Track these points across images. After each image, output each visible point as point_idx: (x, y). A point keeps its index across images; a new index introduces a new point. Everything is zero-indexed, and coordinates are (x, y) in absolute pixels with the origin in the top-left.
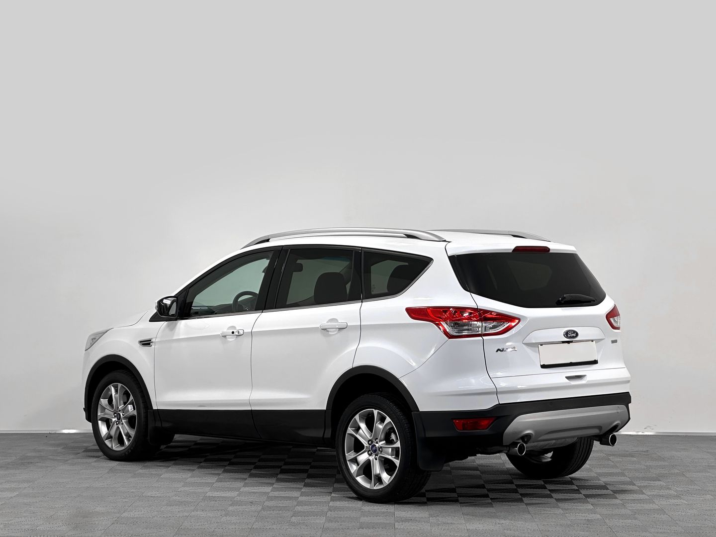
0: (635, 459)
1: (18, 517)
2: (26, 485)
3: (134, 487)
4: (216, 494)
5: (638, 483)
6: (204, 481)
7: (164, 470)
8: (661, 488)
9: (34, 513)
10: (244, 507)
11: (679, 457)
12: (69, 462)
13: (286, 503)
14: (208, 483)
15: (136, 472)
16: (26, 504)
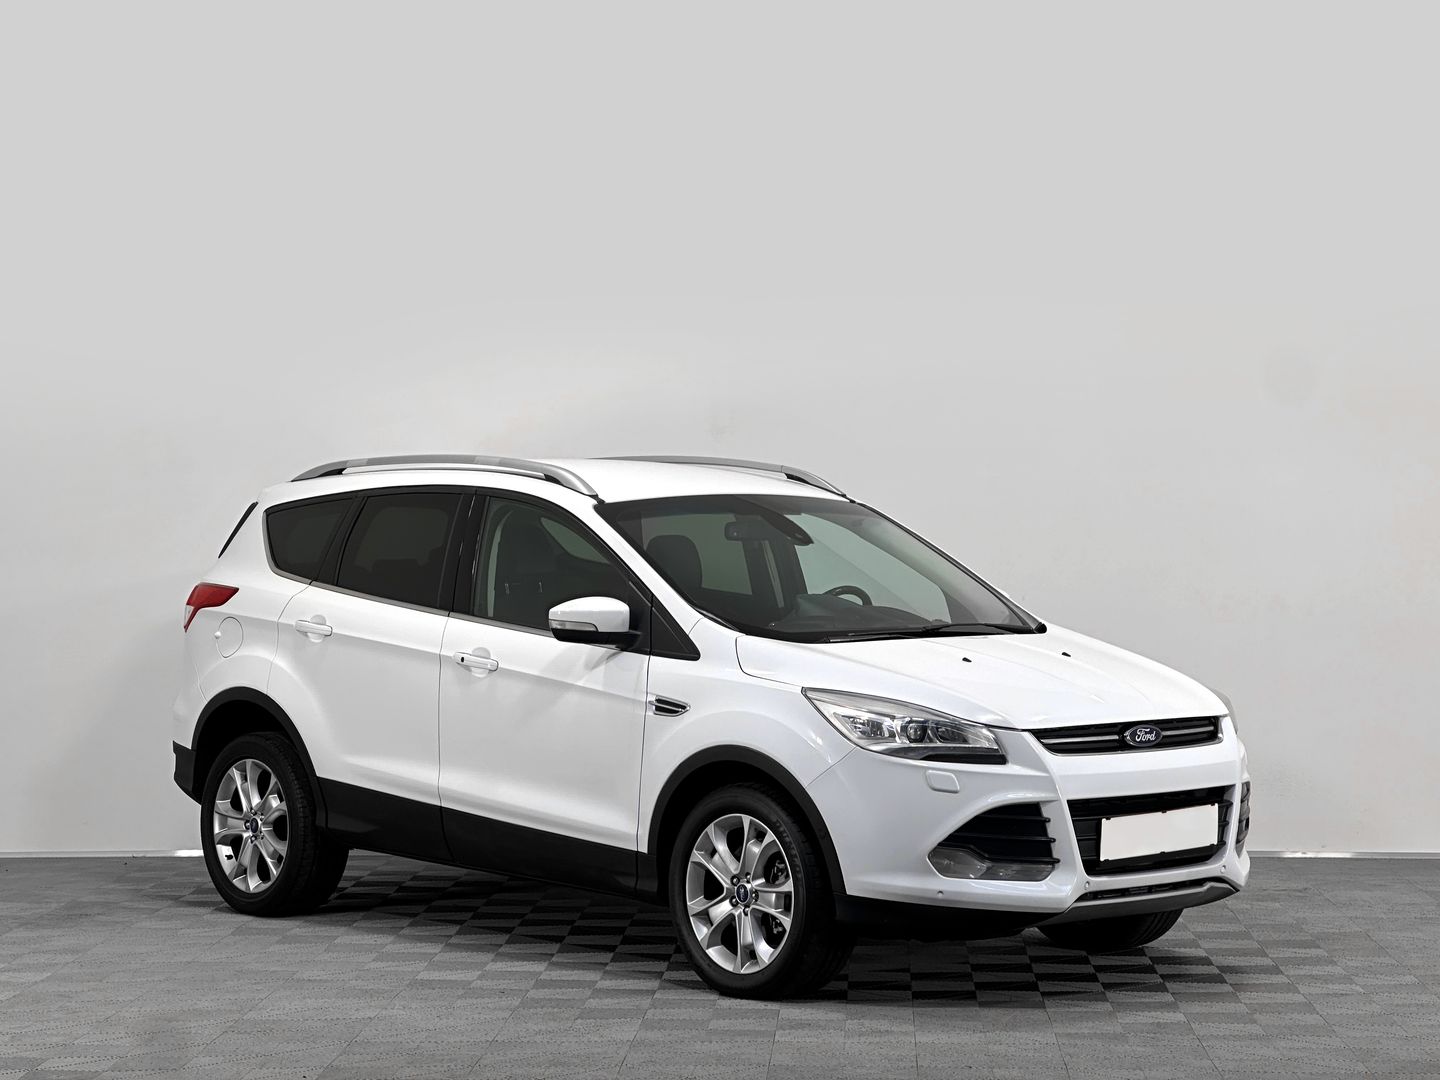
0: (1277, 904)
1: (42, 1022)
2: (69, 958)
3: (278, 961)
4: (435, 975)
5: (1274, 953)
6: (416, 950)
7: (343, 929)
8: (1317, 961)
9: (74, 1012)
10: (486, 1000)
11: (1365, 901)
12: (161, 912)
13: (571, 993)
14: (425, 954)
15: (288, 934)
16: (61, 995)
